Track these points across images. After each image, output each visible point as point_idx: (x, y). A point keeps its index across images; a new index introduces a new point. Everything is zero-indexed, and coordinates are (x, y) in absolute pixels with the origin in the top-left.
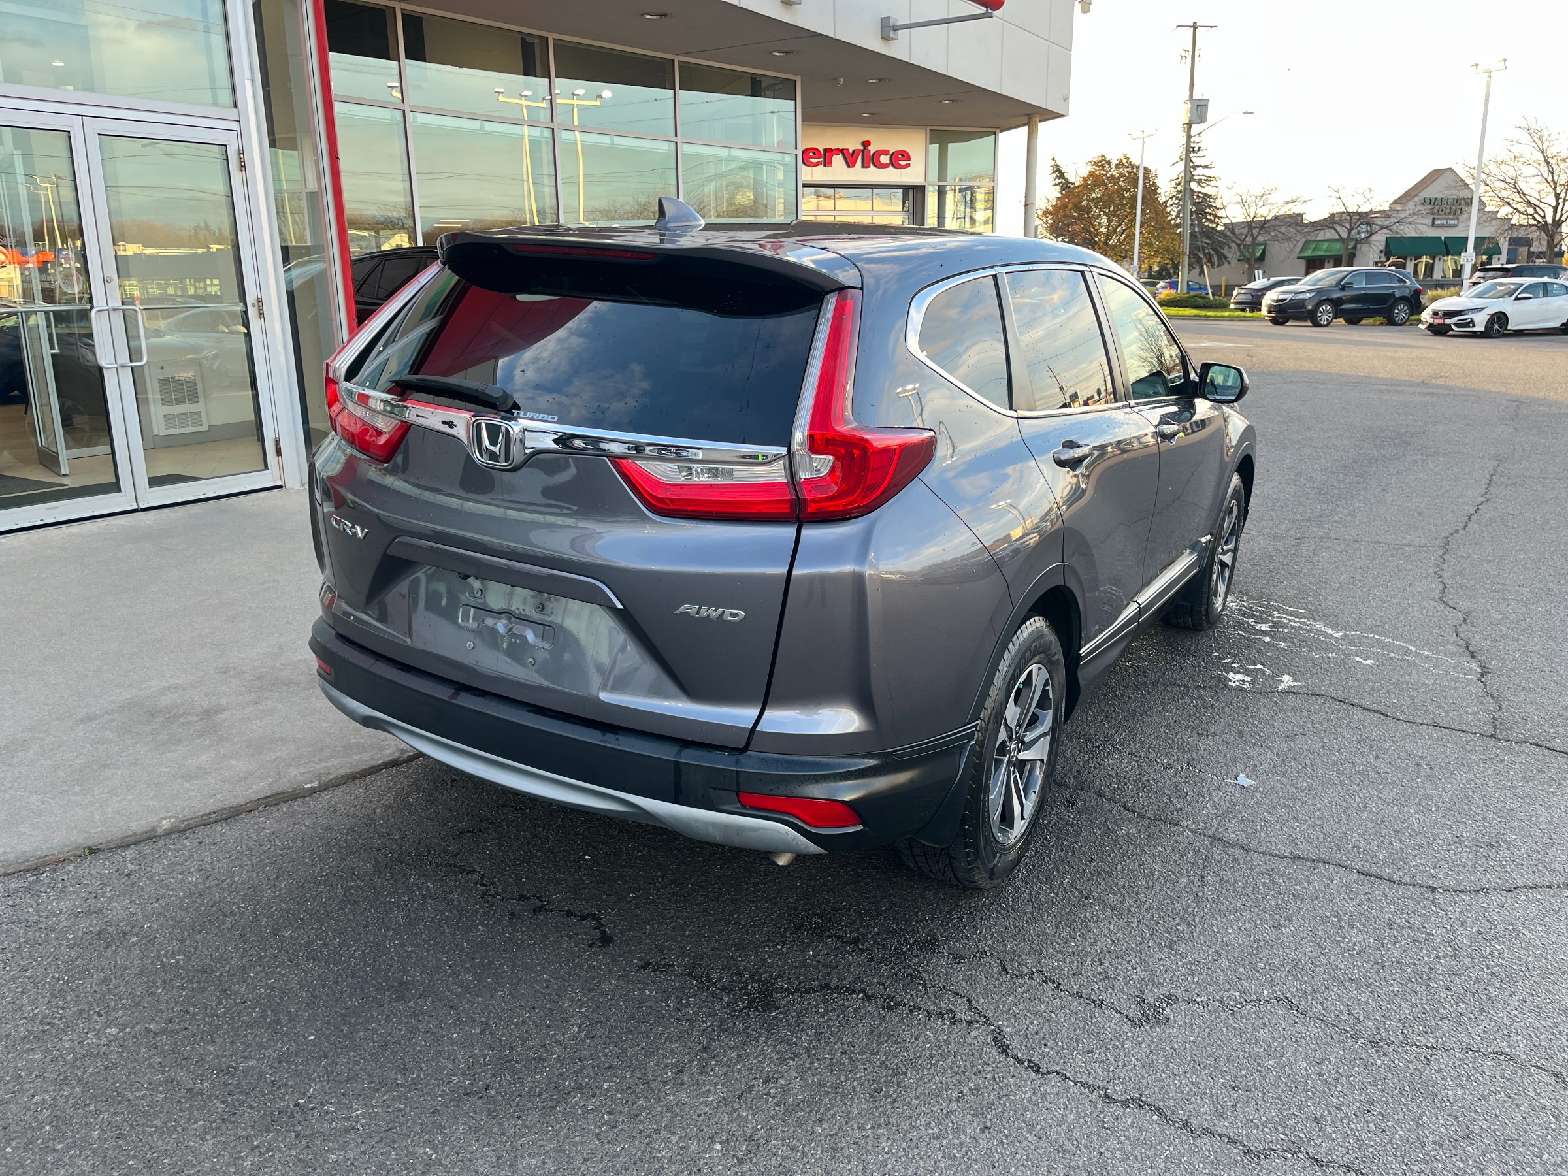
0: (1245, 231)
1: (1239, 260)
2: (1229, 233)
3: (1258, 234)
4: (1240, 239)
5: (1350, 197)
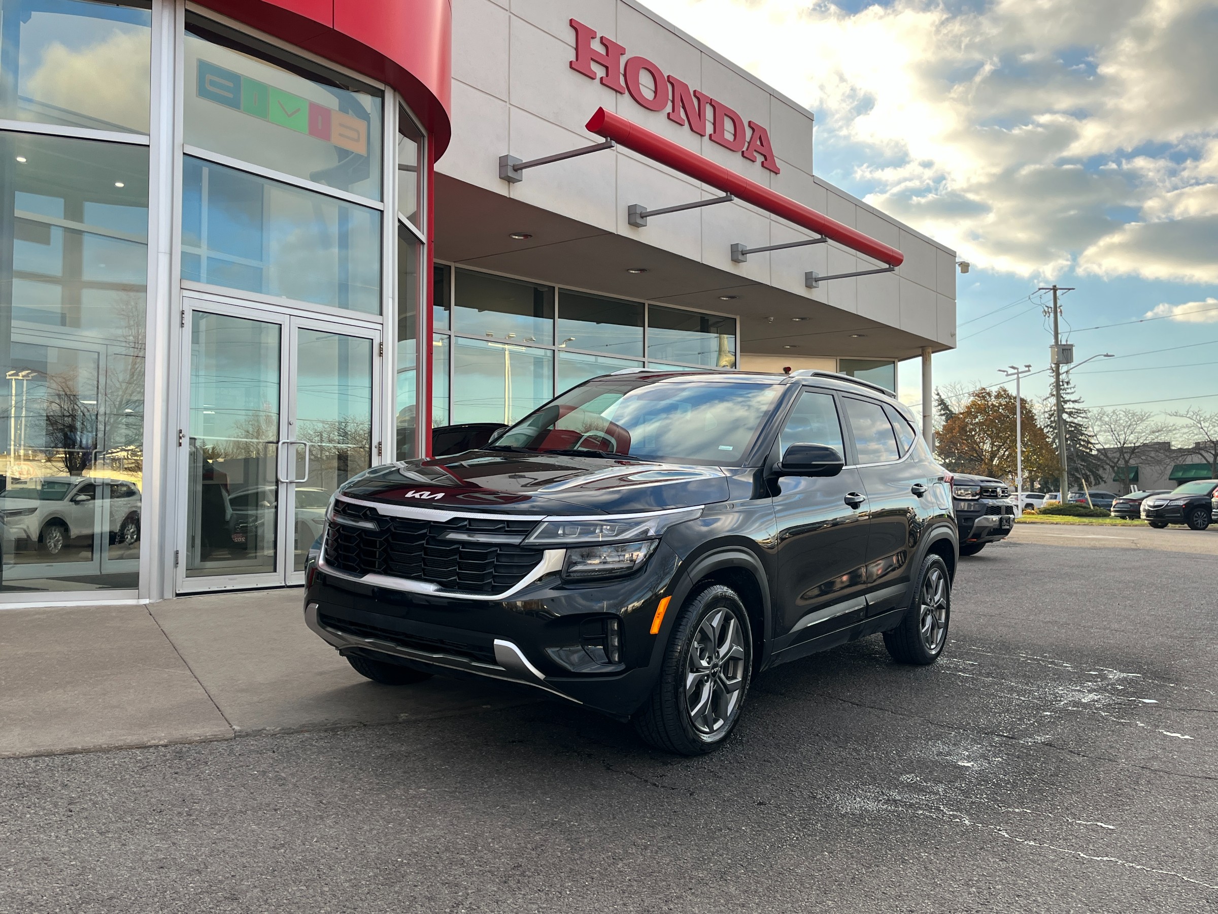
0: (1117, 455)
1: (1114, 480)
2: (1102, 457)
3: (1130, 458)
4: (1113, 462)
5: (1211, 427)
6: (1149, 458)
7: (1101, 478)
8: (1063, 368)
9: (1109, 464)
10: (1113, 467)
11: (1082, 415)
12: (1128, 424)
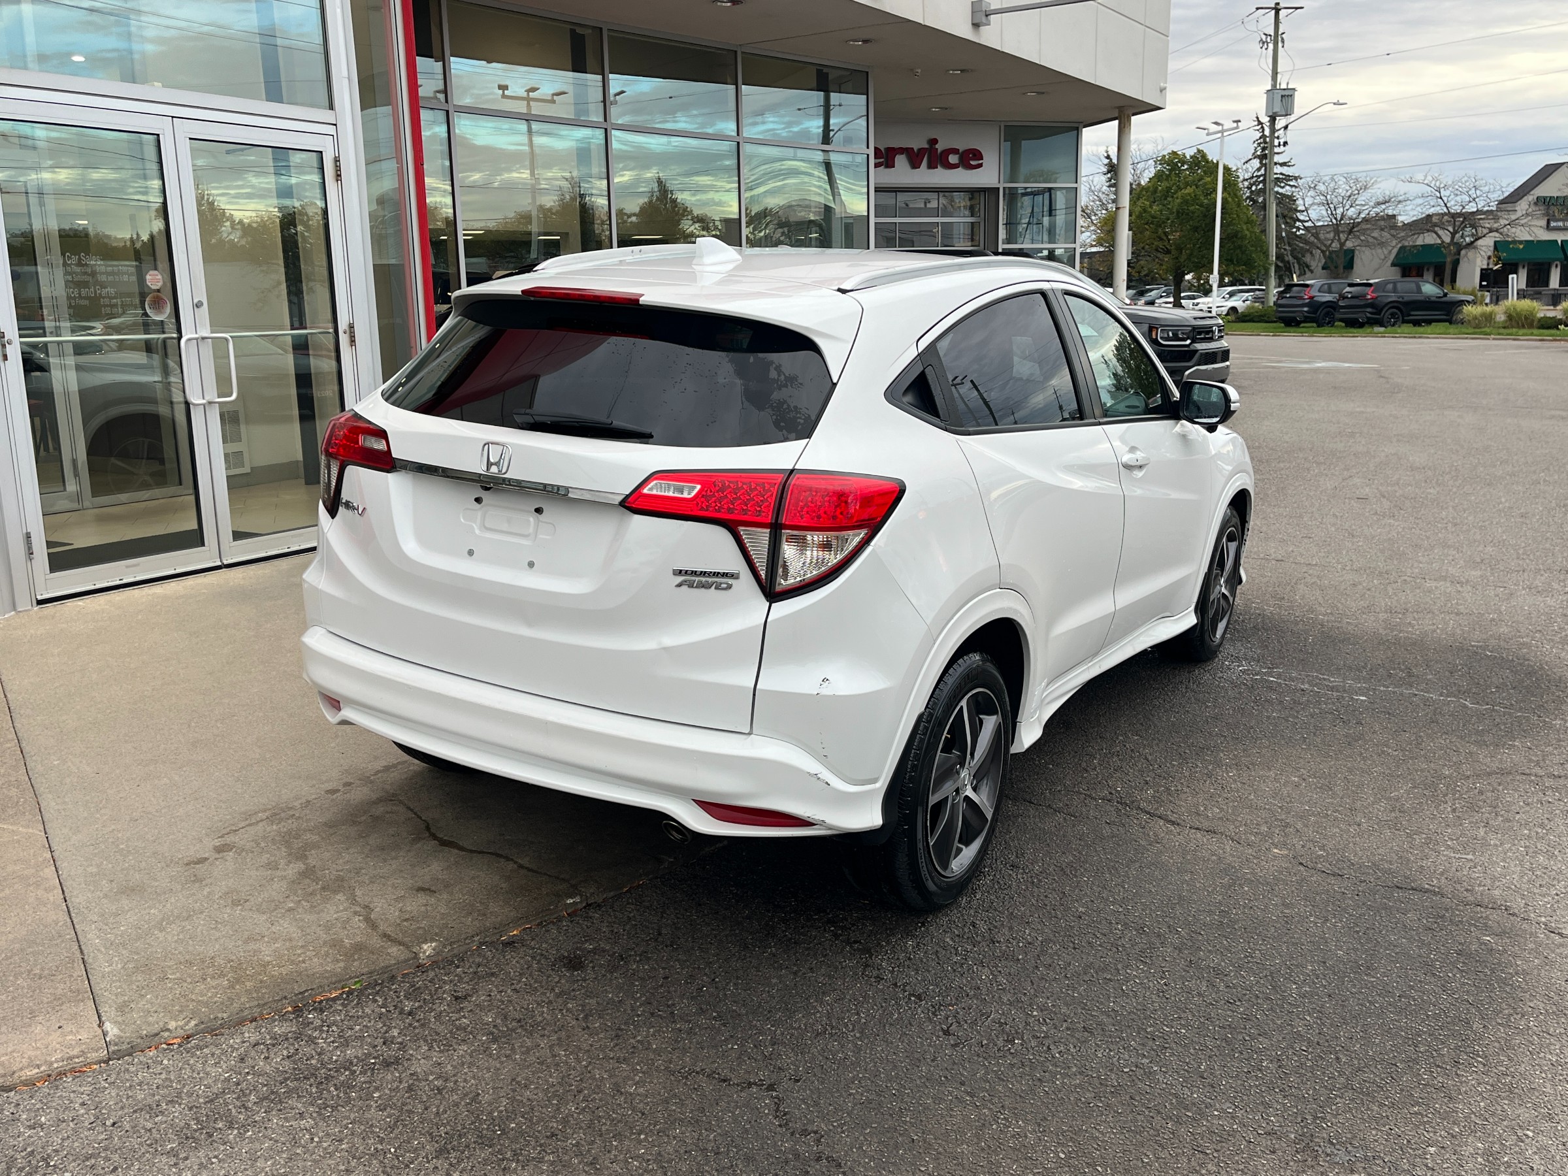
0: (1332, 235)
1: (1323, 268)
2: (1312, 239)
3: (1347, 240)
4: (1325, 245)
5: (1452, 196)
6: (1371, 240)
7: (1308, 267)
8: (1281, 122)
9: (1318, 248)
10: (1323, 252)
11: (1291, 183)
12: (1348, 194)
